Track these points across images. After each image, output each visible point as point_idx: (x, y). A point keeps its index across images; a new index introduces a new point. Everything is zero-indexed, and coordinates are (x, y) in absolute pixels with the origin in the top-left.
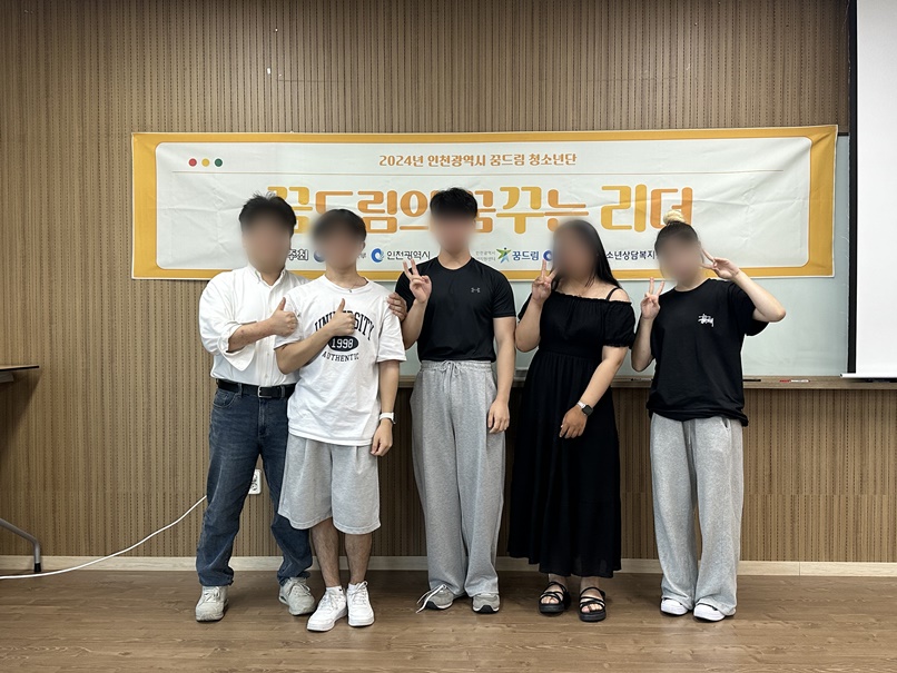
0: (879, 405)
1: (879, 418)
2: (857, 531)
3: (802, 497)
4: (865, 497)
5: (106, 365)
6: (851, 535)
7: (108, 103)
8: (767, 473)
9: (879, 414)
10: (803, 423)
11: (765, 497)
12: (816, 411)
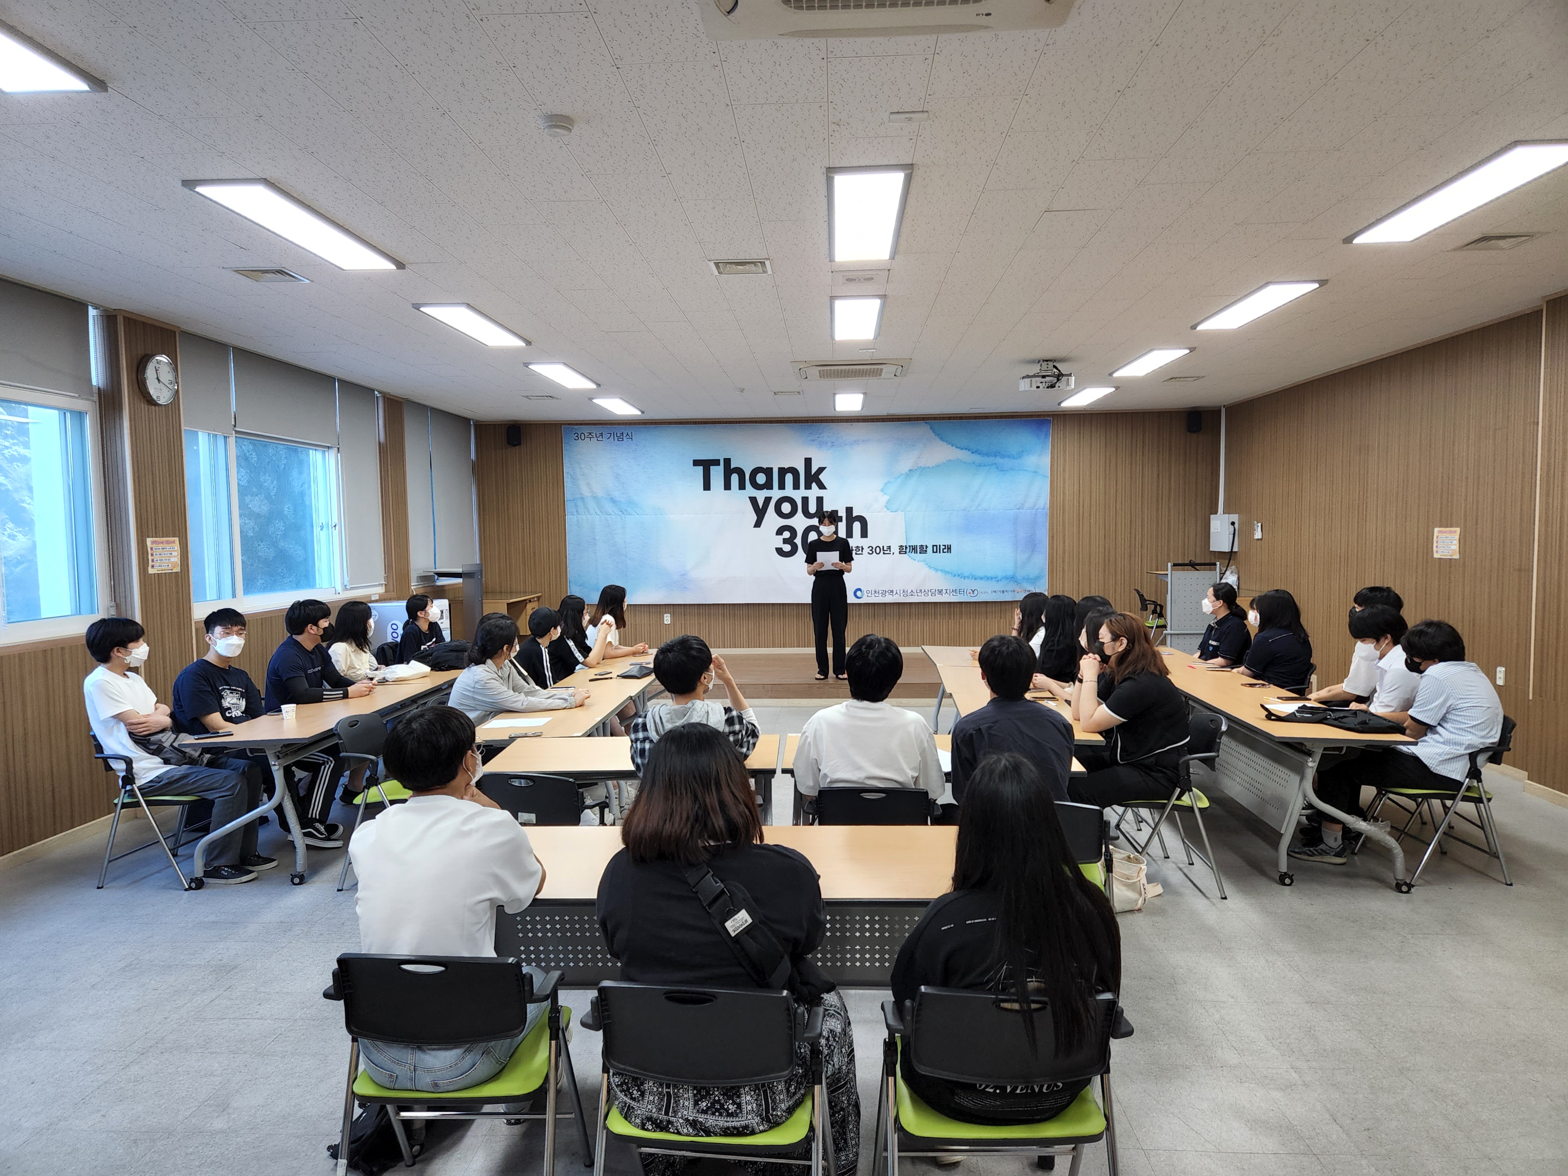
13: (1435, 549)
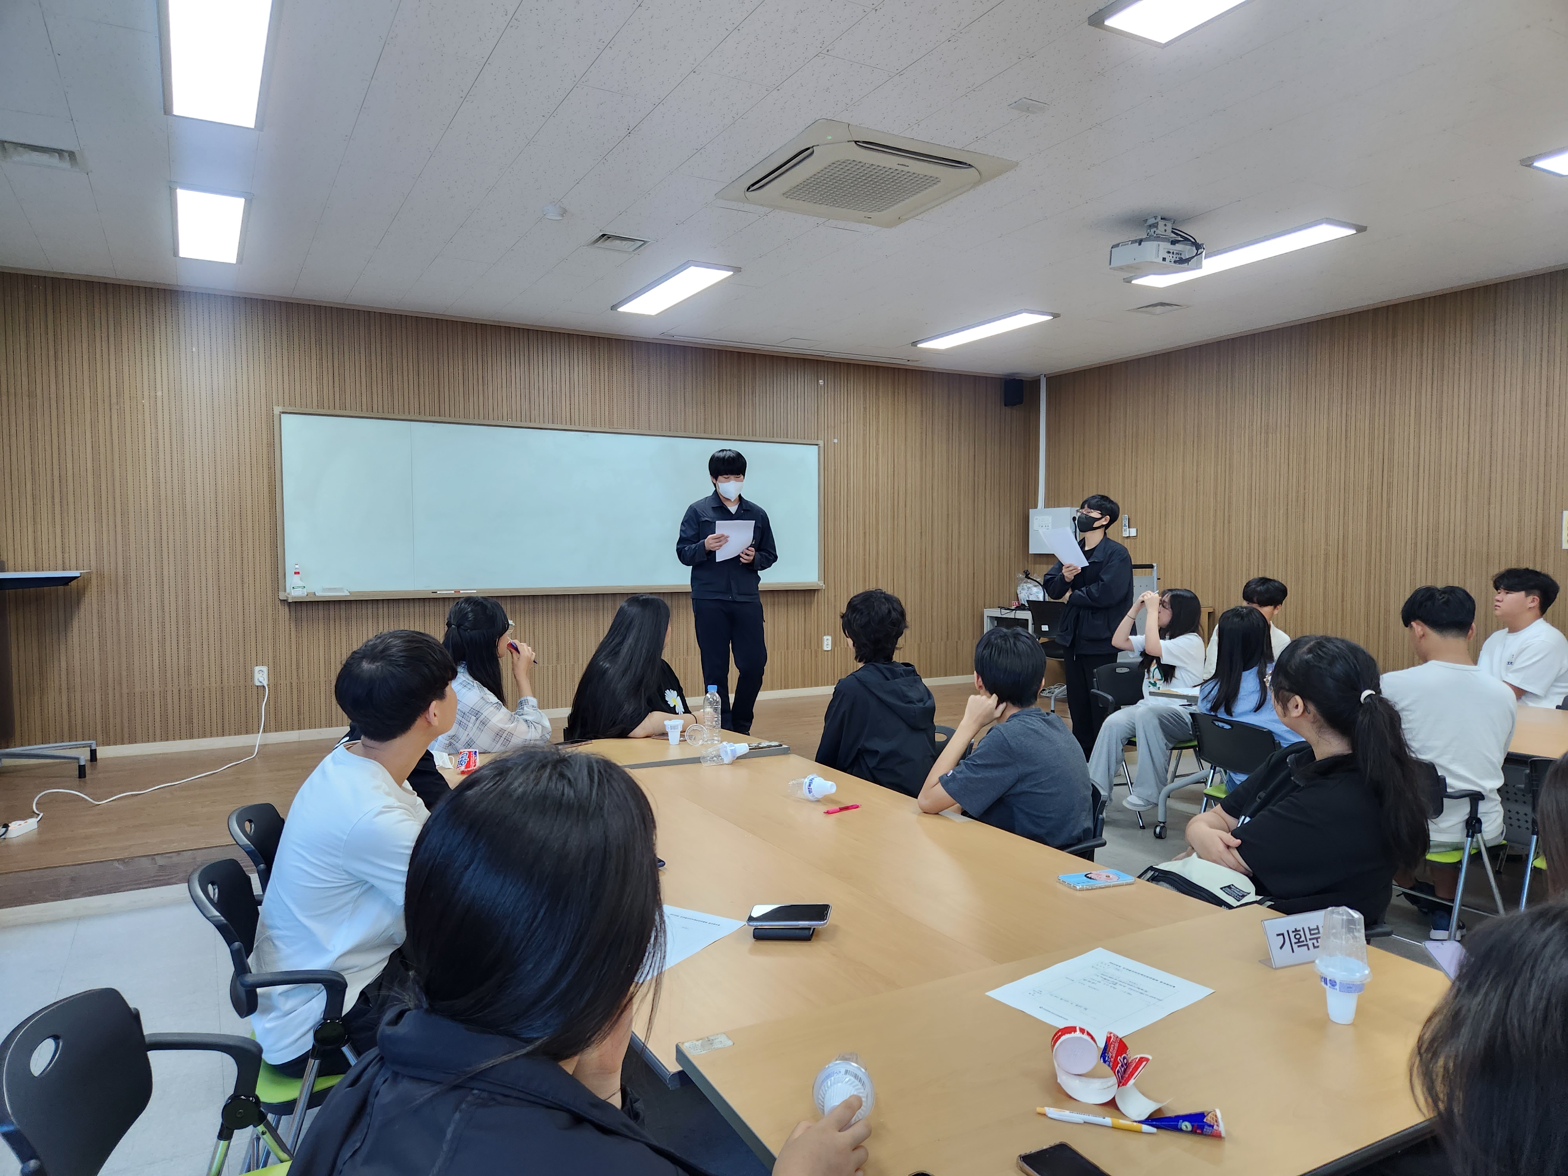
13: (1564, 538)
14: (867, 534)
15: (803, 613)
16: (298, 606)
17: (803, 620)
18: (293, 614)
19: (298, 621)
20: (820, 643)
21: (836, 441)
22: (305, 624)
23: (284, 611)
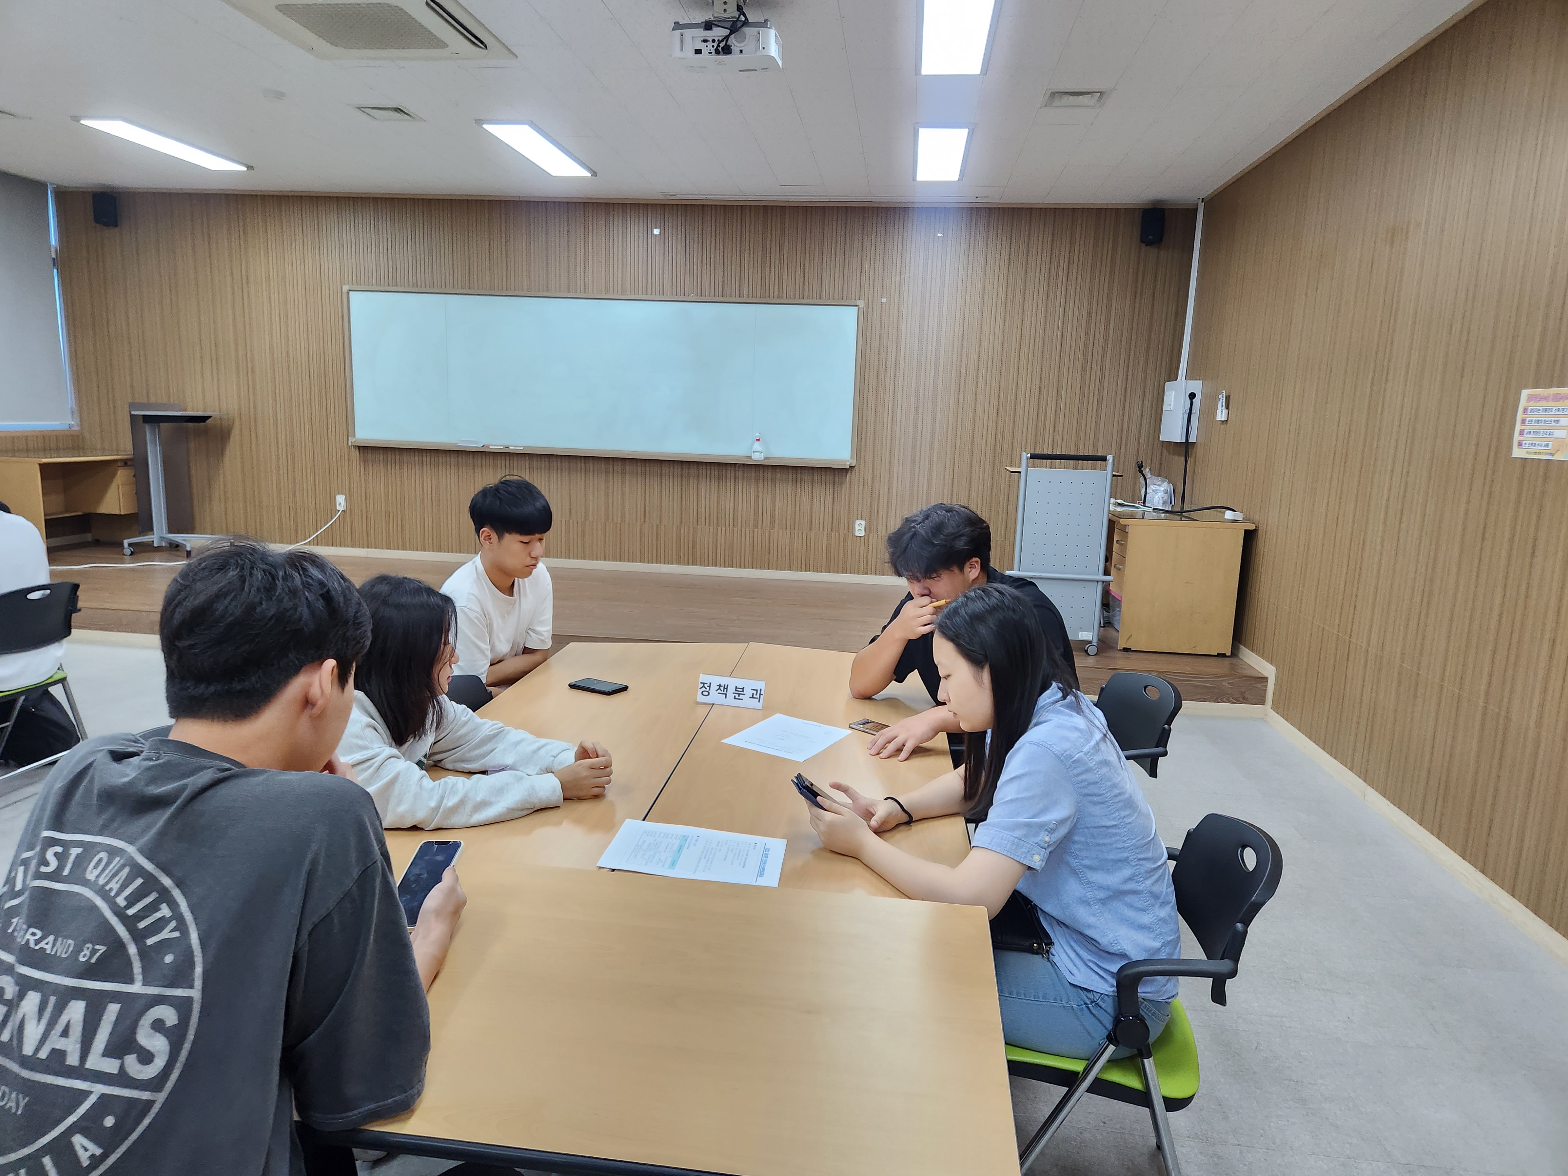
0: (708, 472)
1: (708, 479)
2: (694, 547)
3: (663, 526)
4: (699, 527)
5: (253, 428)
6: (691, 550)
7: (247, 263)
8: (643, 510)
9: (708, 476)
10: (664, 481)
11: (641, 525)
12: (671, 474)
13: (1517, 437)
14: (920, 410)
15: (832, 492)
16: (364, 450)
17: (831, 500)
18: (362, 455)
19: (365, 461)
20: (851, 527)
21: (884, 300)
22: (370, 465)
23: (356, 454)
